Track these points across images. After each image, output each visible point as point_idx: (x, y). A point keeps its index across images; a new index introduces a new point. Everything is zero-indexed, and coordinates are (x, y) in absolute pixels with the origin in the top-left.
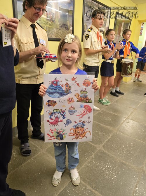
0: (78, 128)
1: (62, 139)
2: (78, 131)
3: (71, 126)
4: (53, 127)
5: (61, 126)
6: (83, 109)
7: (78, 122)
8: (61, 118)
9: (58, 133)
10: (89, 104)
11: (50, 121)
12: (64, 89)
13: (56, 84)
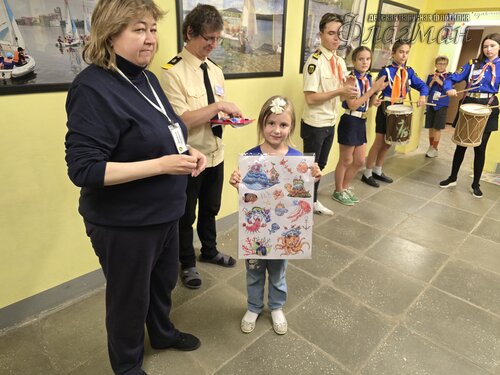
0: (289, 237)
1: (264, 254)
2: (290, 241)
3: (279, 233)
4: (252, 235)
5: (262, 234)
6: (298, 207)
7: (289, 228)
8: (263, 222)
9: (258, 244)
10: (306, 200)
11: (248, 225)
12: (269, 176)
13: (258, 169)
